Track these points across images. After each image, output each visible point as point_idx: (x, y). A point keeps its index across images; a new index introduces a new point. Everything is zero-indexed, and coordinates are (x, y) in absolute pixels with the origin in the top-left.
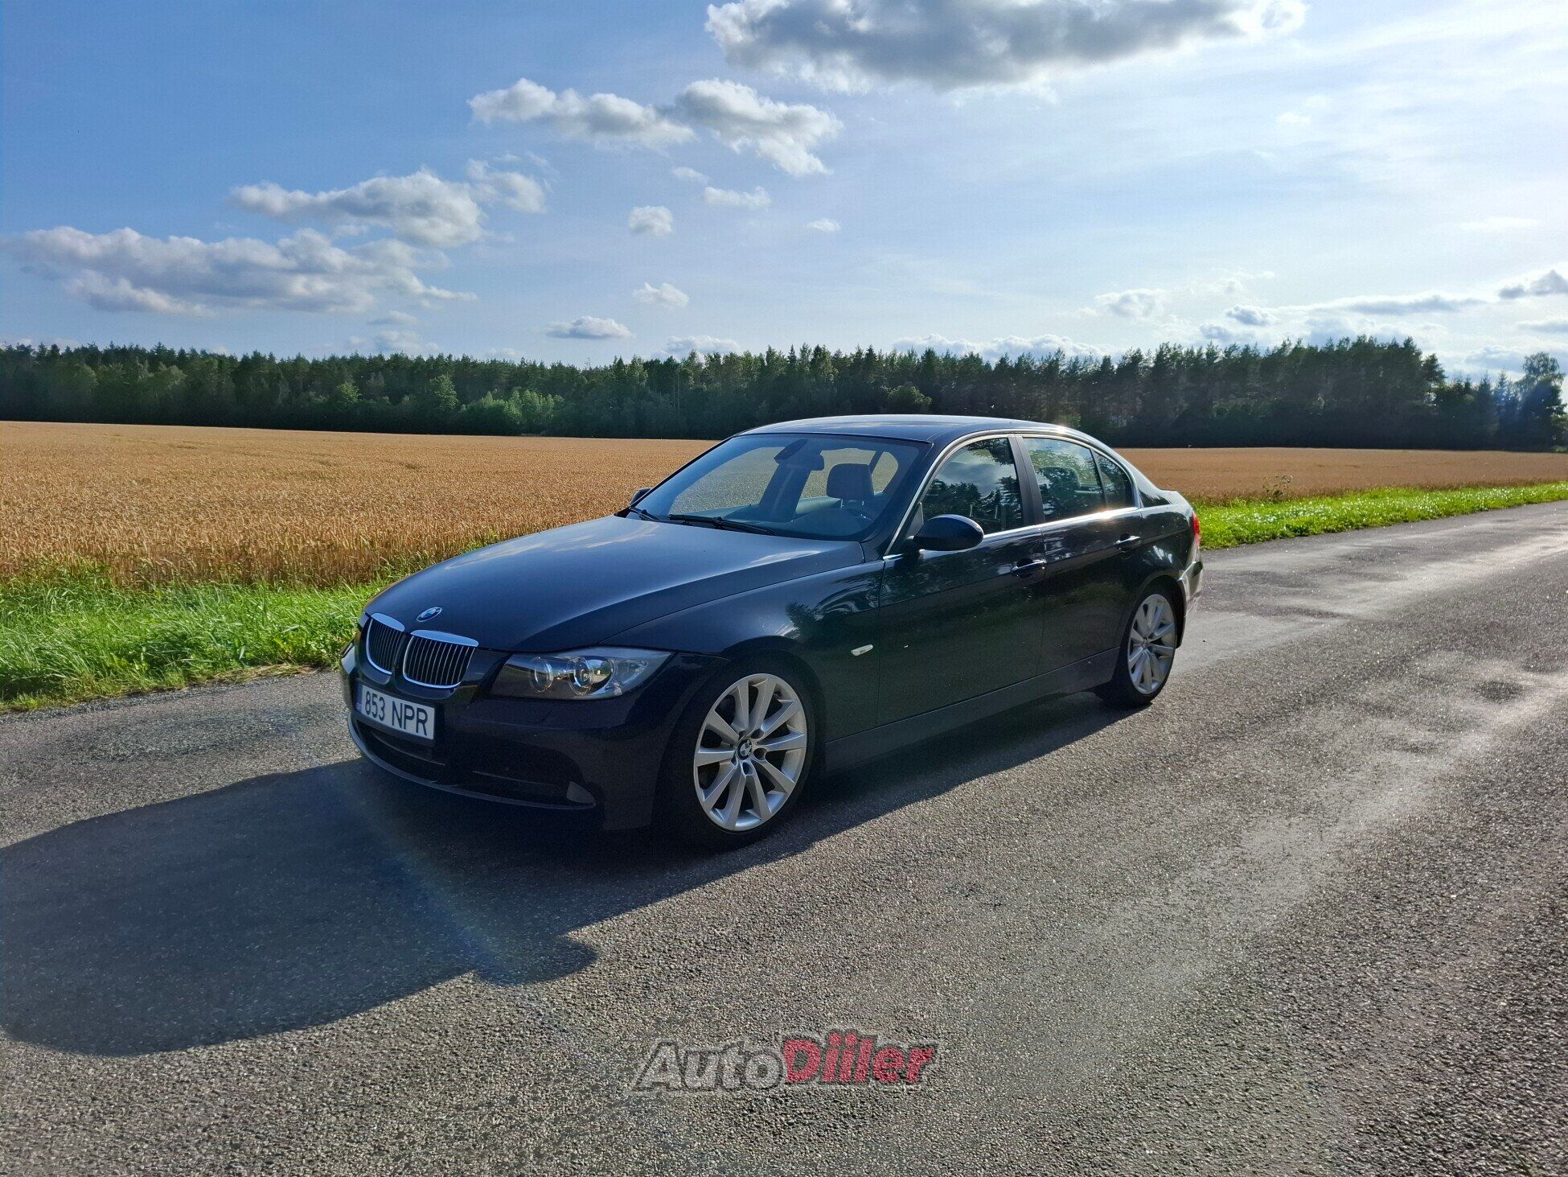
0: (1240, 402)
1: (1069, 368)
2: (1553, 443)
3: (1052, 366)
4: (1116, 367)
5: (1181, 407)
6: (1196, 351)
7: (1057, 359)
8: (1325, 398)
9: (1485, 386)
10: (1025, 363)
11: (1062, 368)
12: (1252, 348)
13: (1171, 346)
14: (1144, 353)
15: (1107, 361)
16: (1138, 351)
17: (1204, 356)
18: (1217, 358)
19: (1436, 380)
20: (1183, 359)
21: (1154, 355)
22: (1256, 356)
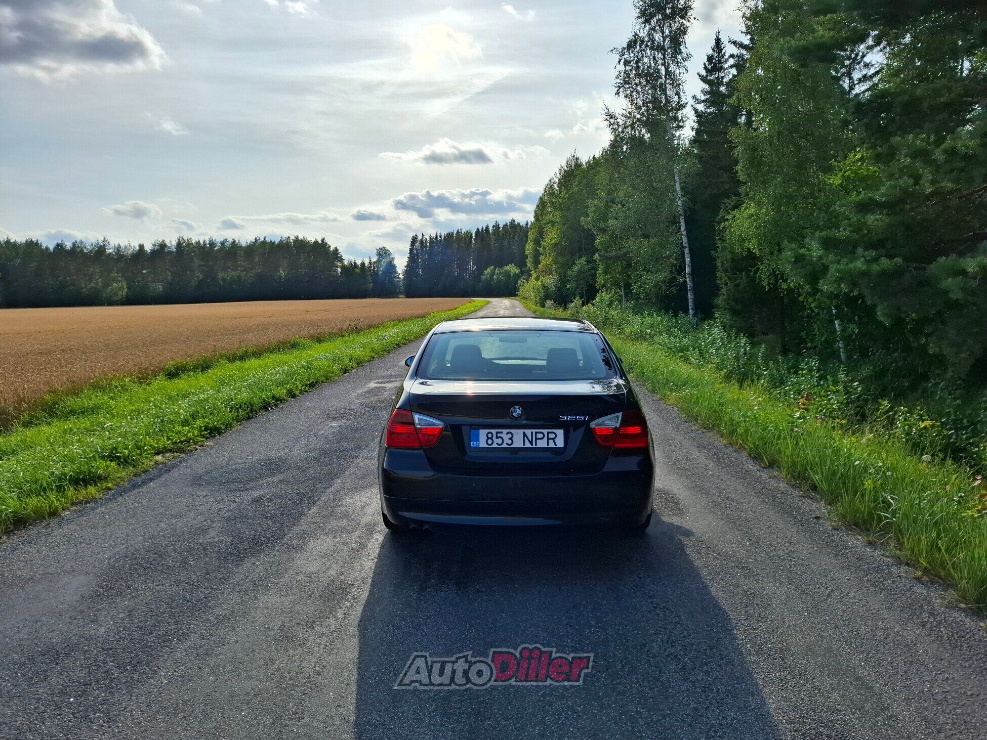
0: (235, 274)
1: (114, 252)
2: (398, 293)
3: (101, 250)
4: (149, 251)
5: (198, 277)
6: (202, 243)
7: (104, 245)
8: (284, 271)
9: (363, 264)
10: (79, 247)
11: (108, 251)
12: (237, 241)
13: (185, 238)
14: (167, 243)
15: (141, 247)
16: (163, 241)
17: (208, 246)
18: (215, 247)
19: (339, 261)
20: (194, 247)
21: (174, 243)
22: (241, 247)
